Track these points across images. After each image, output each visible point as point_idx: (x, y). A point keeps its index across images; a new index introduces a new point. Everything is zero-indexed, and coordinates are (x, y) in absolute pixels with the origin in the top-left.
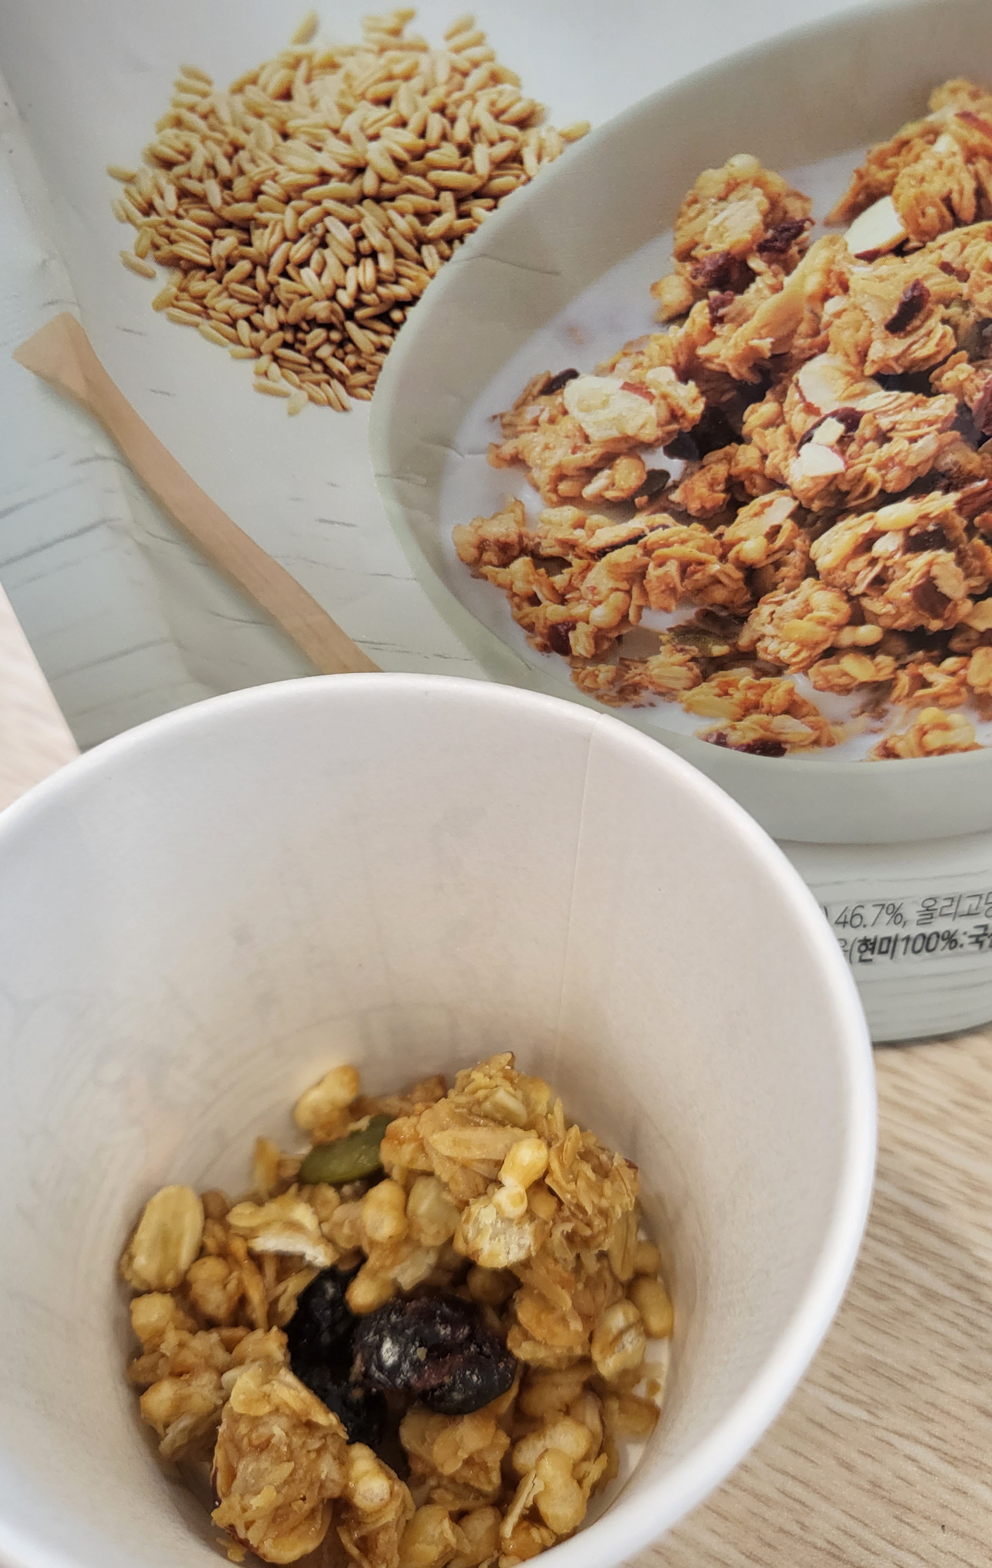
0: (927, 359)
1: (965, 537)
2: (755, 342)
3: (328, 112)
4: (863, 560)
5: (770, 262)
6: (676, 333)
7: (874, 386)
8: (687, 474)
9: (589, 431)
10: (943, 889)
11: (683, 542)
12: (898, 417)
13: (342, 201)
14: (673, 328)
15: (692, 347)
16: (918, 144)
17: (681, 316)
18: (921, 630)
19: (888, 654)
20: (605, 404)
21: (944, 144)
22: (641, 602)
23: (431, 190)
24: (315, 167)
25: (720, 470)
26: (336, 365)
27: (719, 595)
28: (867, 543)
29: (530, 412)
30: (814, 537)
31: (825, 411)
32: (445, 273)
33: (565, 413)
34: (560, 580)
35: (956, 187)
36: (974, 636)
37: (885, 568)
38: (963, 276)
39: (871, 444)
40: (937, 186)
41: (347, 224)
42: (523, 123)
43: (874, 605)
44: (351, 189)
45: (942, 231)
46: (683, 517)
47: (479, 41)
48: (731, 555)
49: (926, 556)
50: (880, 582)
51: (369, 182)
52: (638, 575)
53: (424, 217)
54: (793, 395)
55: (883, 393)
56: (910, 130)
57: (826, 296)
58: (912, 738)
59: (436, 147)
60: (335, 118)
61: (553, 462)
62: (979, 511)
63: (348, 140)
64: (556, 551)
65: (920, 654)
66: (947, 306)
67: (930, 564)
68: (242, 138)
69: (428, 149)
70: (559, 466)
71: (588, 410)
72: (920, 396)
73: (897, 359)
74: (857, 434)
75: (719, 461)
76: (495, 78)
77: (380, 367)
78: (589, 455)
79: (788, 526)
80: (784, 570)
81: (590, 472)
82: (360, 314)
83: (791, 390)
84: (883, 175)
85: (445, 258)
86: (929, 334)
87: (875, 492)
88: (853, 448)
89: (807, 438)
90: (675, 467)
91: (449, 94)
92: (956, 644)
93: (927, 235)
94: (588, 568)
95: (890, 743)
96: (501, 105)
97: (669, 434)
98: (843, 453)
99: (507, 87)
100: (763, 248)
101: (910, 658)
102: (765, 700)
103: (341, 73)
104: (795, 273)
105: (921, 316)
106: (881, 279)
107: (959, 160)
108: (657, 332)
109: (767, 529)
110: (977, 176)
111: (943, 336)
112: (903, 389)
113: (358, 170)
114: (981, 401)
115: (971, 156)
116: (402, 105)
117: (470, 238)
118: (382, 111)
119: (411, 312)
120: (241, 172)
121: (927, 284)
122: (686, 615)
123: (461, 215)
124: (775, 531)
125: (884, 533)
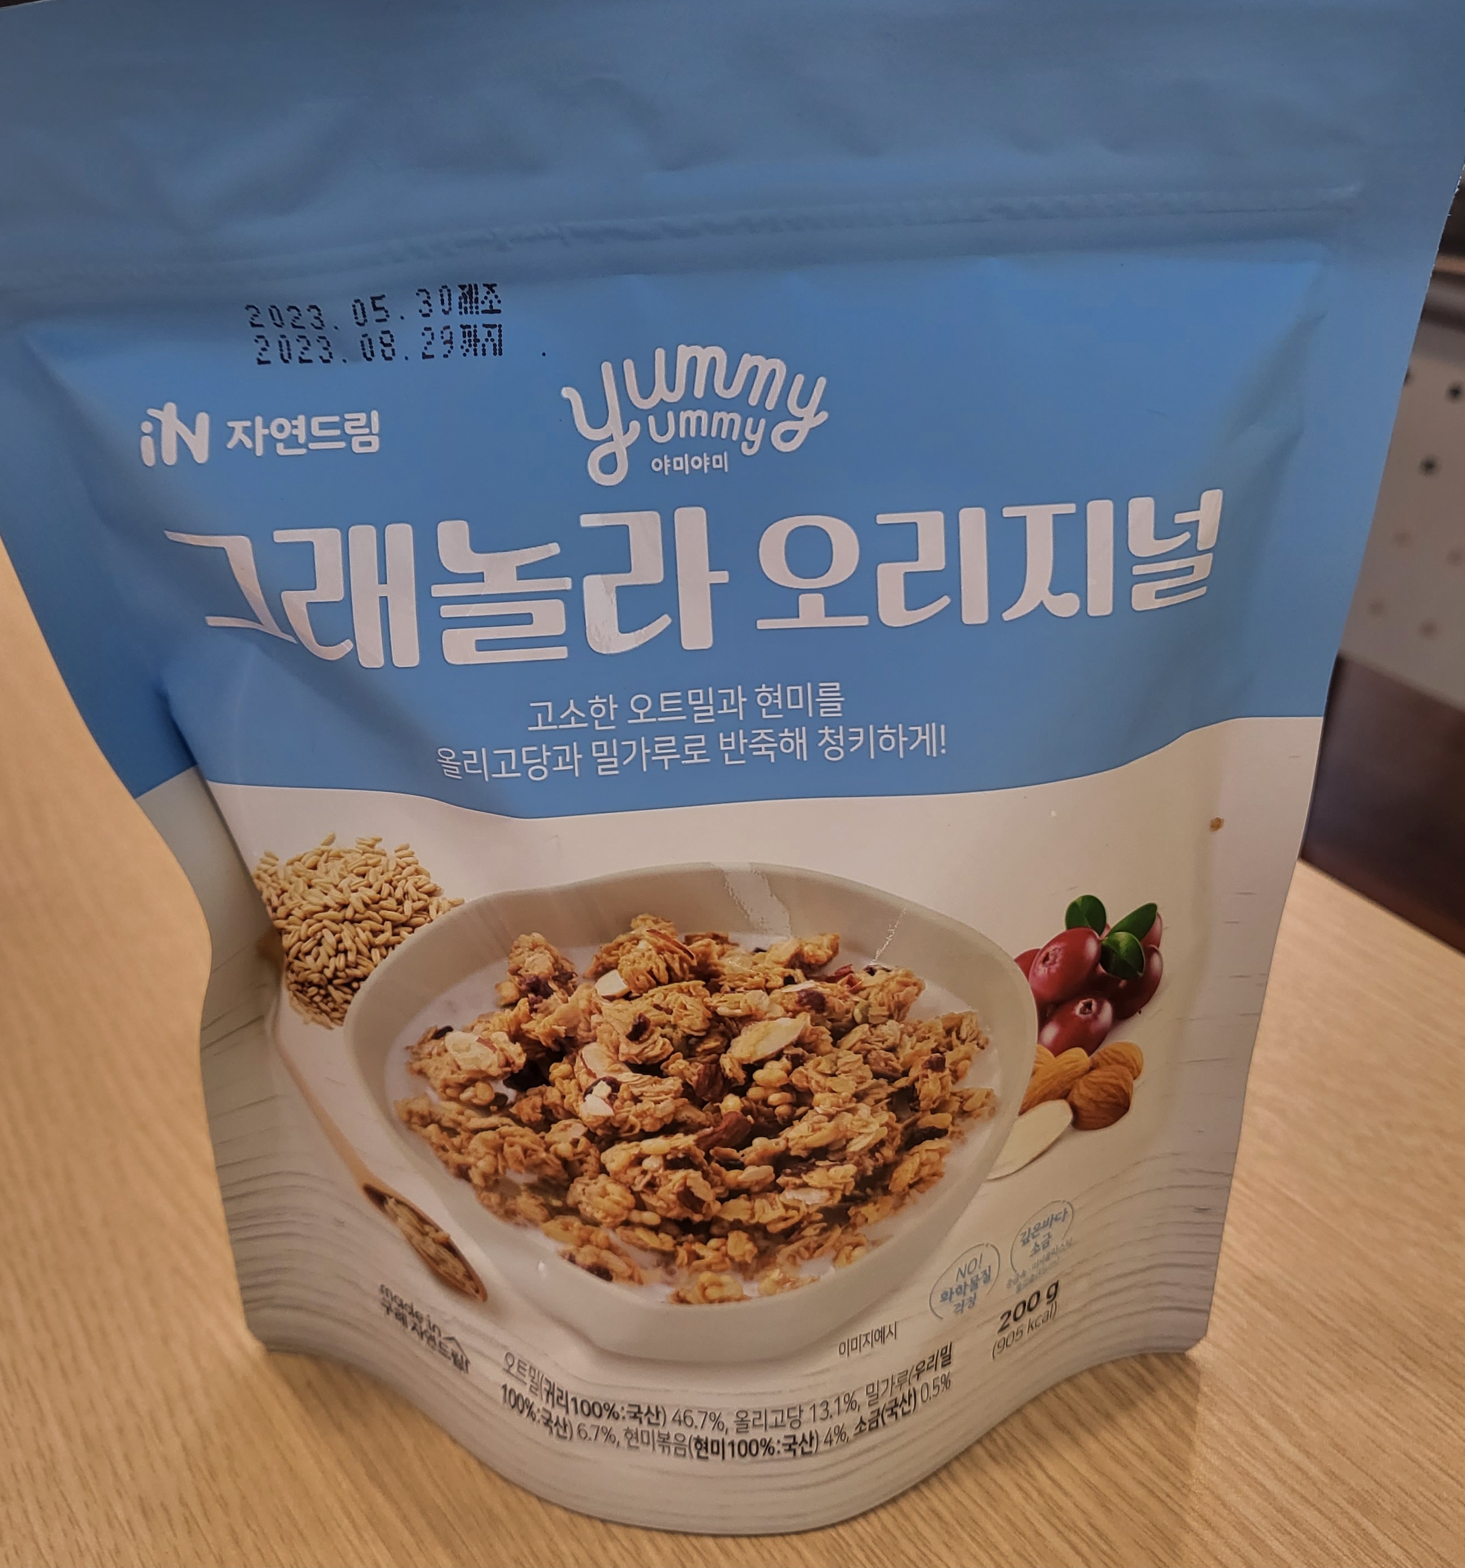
0: (656, 1057)
1: (705, 1162)
2: (555, 1027)
4: (636, 1171)
5: (560, 988)
6: (509, 1014)
7: (624, 1067)
8: (518, 1099)
9: (460, 1063)
10: (751, 1404)
11: (522, 1136)
12: (644, 1089)
13: (333, 921)
14: (507, 1011)
15: (518, 1023)
16: (629, 945)
17: (512, 1005)
18: (688, 1221)
19: (667, 1233)
20: (468, 1049)
21: (643, 945)
22: (504, 1164)
23: (380, 920)
24: (322, 903)
25: (538, 1100)
26: (324, 1006)
27: (549, 1171)
28: (638, 1160)
29: (428, 1047)
30: (602, 1150)
31: (599, 1077)
32: (383, 964)
33: (446, 1051)
34: (456, 1141)
35: (654, 966)
36: (727, 1225)
37: (653, 1178)
38: (669, 1012)
39: (629, 1102)
40: (643, 965)
41: (334, 933)
42: (431, 893)
43: (649, 1199)
44: (340, 915)
45: (651, 987)
46: (519, 1122)
47: (412, 854)
48: (552, 1150)
49: (681, 1173)
50: (652, 1186)
51: (349, 913)
52: (499, 1150)
53: (375, 933)
54: (579, 1063)
55: (632, 1073)
56: (623, 937)
57: (591, 1013)
58: (698, 1293)
59: (385, 900)
60: (335, 881)
61: (442, 1077)
62: (713, 1146)
63: (340, 892)
64: (450, 1124)
65: (691, 1236)
66: (663, 1028)
67: (685, 1178)
68: (288, 886)
69: (381, 900)
70: (445, 1080)
71: (459, 1051)
72: (656, 1078)
73: (637, 1055)
74: (619, 1094)
75: (536, 1094)
76: (418, 872)
77: (346, 1011)
78: (461, 1077)
79: (583, 1141)
80: (585, 1166)
81: (463, 1087)
82: (335, 981)
83: (578, 1059)
84: (611, 959)
85: (384, 957)
86: (655, 1043)
87: (637, 1130)
88: (618, 1103)
89: (589, 1091)
90: (511, 1093)
91: (394, 876)
92: (715, 1230)
93: (643, 991)
94: (471, 1138)
95: (682, 1294)
96: (420, 883)
97: (506, 1073)
98: (611, 1105)
99: (423, 877)
100: (555, 979)
101: (683, 1239)
103: (341, 861)
104: (573, 996)
105: (648, 1033)
106: (619, 1011)
107: (654, 952)
108: (497, 1012)
109: (570, 1139)
110: (665, 961)
111: (664, 1044)
112: (645, 1073)
113: (344, 908)
114: (697, 1081)
115: (660, 951)
116: (370, 878)
117: (397, 947)
119: (362, 985)
121: (648, 1016)
122: (532, 1178)
123: (394, 934)
124: (575, 1143)
125: (648, 1156)
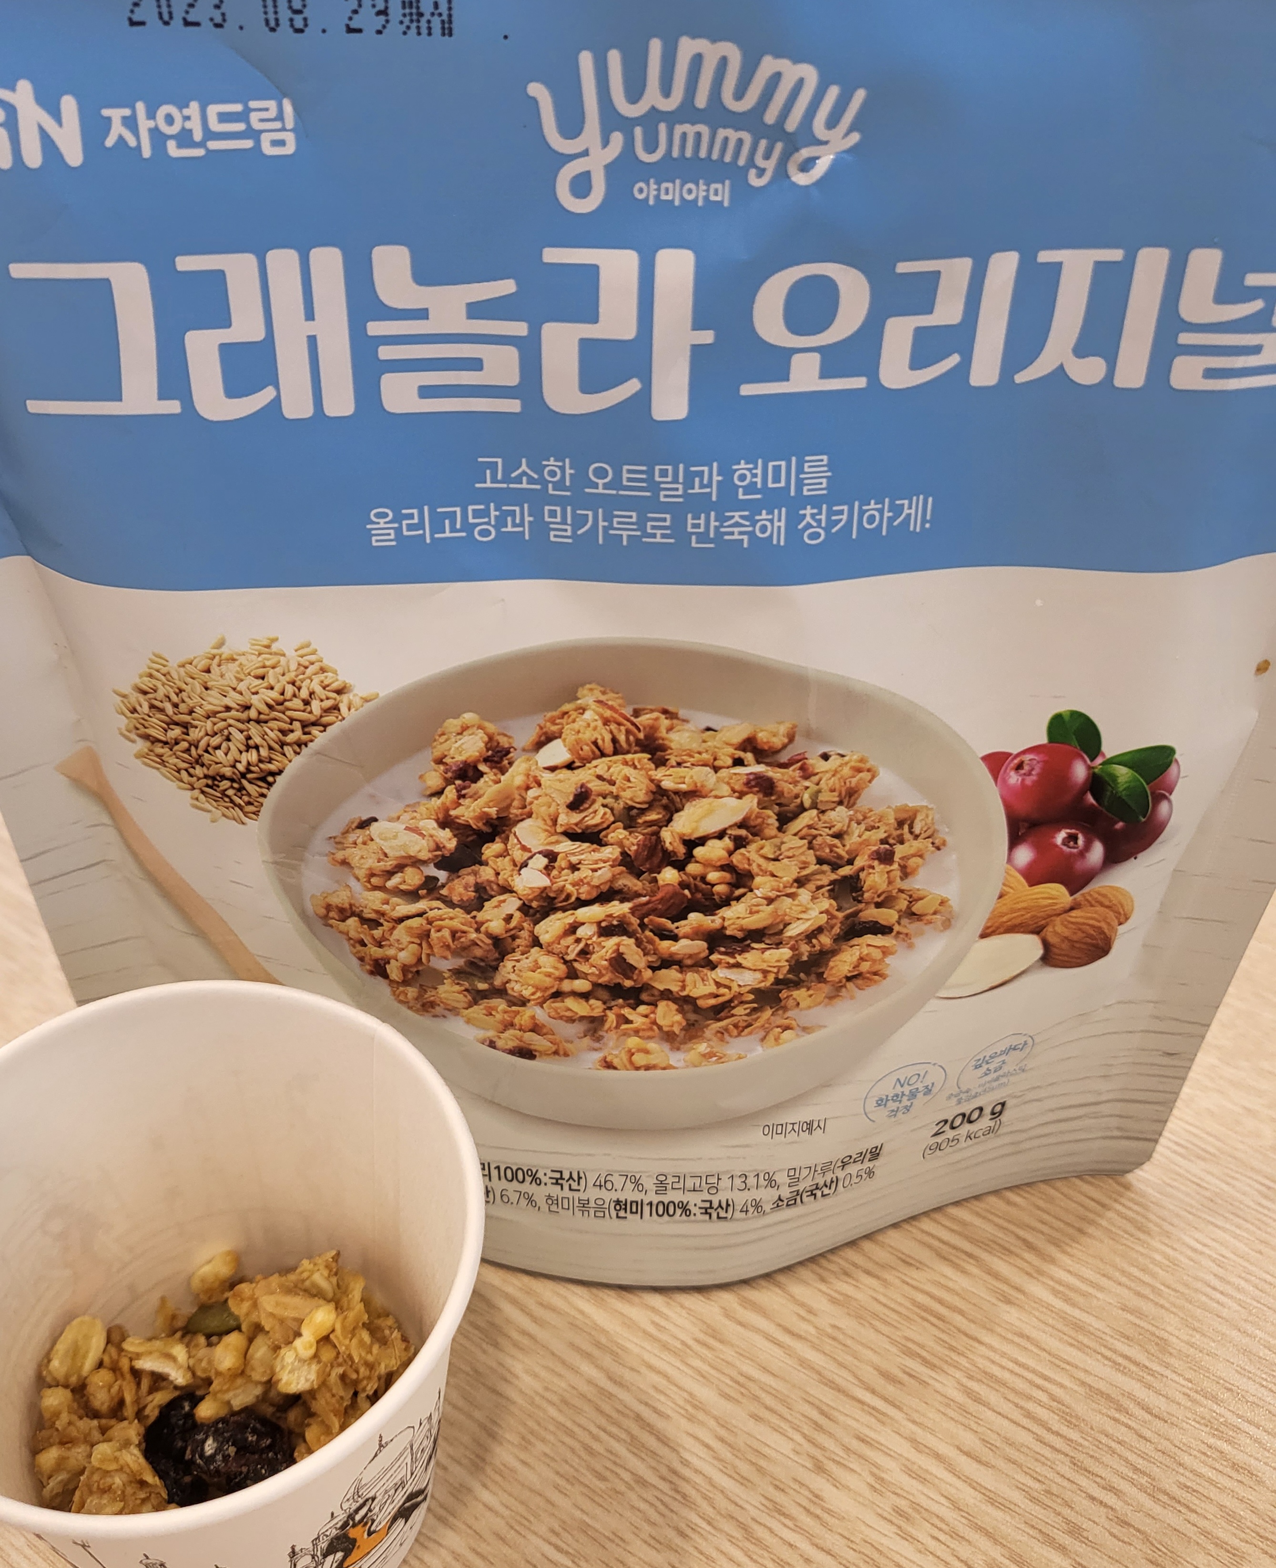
0: (596, 825)
1: (639, 930)
2: (486, 810)
3: (230, 678)
4: (570, 939)
5: (491, 768)
6: (436, 802)
7: (564, 838)
8: (449, 880)
9: (387, 851)
10: (669, 1168)
11: (451, 919)
12: (582, 857)
13: (238, 720)
14: (434, 799)
15: (447, 810)
16: (574, 714)
17: (439, 793)
18: (618, 986)
19: (598, 999)
20: (395, 837)
21: (588, 715)
22: (429, 952)
23: (288, 720)
24: (223, 704)
25: (471, 879)
26: (237, 800)
27: (478, 952)
28: (572, 929)
29: (352, 837)
30: (536, 923)
31: (534, 850)
32: (298, 760)
33: (372, 840)
34: (377, 933)
35: (599, 737)
36: (656, 993)
37: (587, 945)
38: (612, 783)
39: (566, 871)
40: (588, 735)
41: (241, 731)
42: (339, 692)
43: (582, 967)
44: (244, 716)
45: (595, 758)
46: (450, 903)
47: (314, 653)
48: (483, 929)
49: (615, 940)
50: (585, 953)
51: (253, 714)
52: (425, 936)
53: (284, 732)
54: (512, 840)
55: (570, 843)
56: (566, 707)
57: (528, 788)
58: (624, 1057)
59: (290, 700)
60: (234, 683)
61: (367, 866)
62: (647, 915)
63: (241, 694)
64: (373, 916)
65: (621, 1001)
66: (604, 798)
67: (618, 945)
68: (184, 686)
69: (285, 700)
70: (370, 869)
71: (385, 839)
72: (595, 846)
73: (576, 824)
74: (556, 864)
75: (469, 874)
76: (323, 670)
77: (262, 805)
78: (389, 864)
79: (518, 915)
80: (518, 941)
81: (390, 874)
82: (249, 776)
83: (512, 837)
84: (554, 728)
85: (297, 753)
86: (595, 812)
87: (573, 899)
88: (555, 873)
89: (525, 865)
90: (442, 875)
91: (297, 676)
92: (644, 997)
93: (585, 761)
94: (394, 928)
95: (608, 1059)
96: (326, 682)
97: (436, 856)
98: (548, 875)
99: (330, 674)
100: (486, 760)
101: (613, 1003)
102: (516, 1021)
103: (237, 663)
104: (507, 774)
105: (589, 802)
106: (561, 781)
107: (600, 723)
108: (424, 801)
109: (504, 916)
110: (611, 732)
111: (605, 814)
112: (583, 841)
113: (247, 708)
114: (636, 851)
115: (606, 722)
116: (271, 679)
117: (310, 745)
118: (260, 681)
119: (279, 778)
120: (183, 701)
121: (590, 785)
122: (459, 962)
123: (305, 733)
124: (509, 918)
125: (583, 924)
